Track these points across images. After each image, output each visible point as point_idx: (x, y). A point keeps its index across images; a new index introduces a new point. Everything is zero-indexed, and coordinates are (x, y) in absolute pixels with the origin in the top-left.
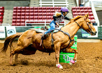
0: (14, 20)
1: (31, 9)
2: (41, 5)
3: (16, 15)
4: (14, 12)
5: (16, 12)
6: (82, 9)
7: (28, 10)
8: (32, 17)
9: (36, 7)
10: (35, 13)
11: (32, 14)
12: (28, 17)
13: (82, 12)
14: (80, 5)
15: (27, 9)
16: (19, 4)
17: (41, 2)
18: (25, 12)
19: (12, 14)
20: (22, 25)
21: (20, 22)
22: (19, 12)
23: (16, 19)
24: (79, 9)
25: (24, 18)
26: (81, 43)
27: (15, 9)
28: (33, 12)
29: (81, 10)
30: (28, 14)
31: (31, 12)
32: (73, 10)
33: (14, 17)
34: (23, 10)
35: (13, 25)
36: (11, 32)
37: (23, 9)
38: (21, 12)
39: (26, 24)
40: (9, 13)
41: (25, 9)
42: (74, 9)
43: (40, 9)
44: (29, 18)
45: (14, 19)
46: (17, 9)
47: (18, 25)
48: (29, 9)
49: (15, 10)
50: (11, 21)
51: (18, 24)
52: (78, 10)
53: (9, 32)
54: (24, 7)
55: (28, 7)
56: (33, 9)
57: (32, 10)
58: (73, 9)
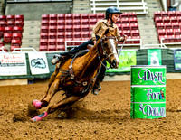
0: (44, 41)
1: (76, 18)
2: (94, 9)
3: (47, 31)
4: (43, 24)
5: (47, 24)
6: (174, 15)
7: (69, 21)
8: (78, 33)
9: (86, 15)
10: (83, 26)
11: (78, 27)
12: (69, 33)
13: (173, 21)
14: (170, 8)
15: (68, 18)
16: (51, 9)
17: (94, 4)
18: (63, 24)
19: (39, 29)
20: (59, 49)
21: (55, 43)
22: (52, 24)
23: (47, 37)
24: (167, 15)
25: (63, 37)
26: (173, 81)
27: (44, 19)
28: (79, 23)
29: (173, 18)
30: (69, 27)
31: (76, 24)
32: (157, 19)
33: (44, 34)
34: (61, 21)
35: (41, 50)
36: (39, 63)
37: (60, 18)
38: (55, 24)
39: (66, 47)
40: (32, 27)
41: (64, 18)
42: (159, 15)
43: (92, 17)
44: (72, 36)
45: (42, 37)
46: (47, 18)
47: (50, 50)
48: (71, 18)
49: (45, 22)
50: (38, 42)
51: (52, 47)
52: (165, 18)
53: (33, 64)
54: (61, 15)
55: (69, 15)
56: (79, 17)
57: (77, 21)
58: (156, 16)
